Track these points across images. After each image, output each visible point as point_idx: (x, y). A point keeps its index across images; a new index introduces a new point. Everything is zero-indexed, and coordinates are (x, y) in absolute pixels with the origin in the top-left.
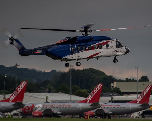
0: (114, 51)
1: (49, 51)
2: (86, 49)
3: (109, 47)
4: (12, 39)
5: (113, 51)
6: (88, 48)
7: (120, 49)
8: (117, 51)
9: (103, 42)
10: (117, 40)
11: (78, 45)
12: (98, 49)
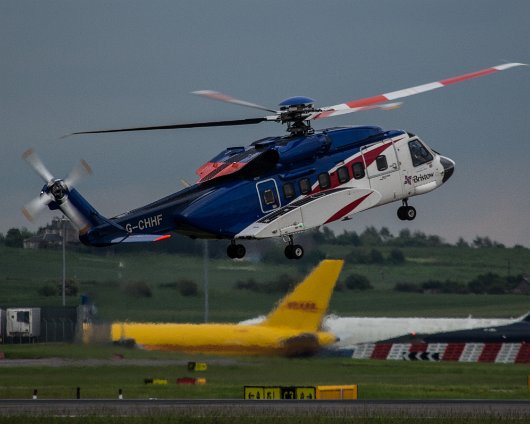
0: (408, 180)
1: (186, 215)
2: (313, 187)
3: (389, 169)
4: (58, 191)
5: (404, 180)
6: (317, 184)
7: (424, 169)
8: (417, 179)
9: (365, 151)
10: (411, 135)
11: (283, 176)
12: (354, 183)
